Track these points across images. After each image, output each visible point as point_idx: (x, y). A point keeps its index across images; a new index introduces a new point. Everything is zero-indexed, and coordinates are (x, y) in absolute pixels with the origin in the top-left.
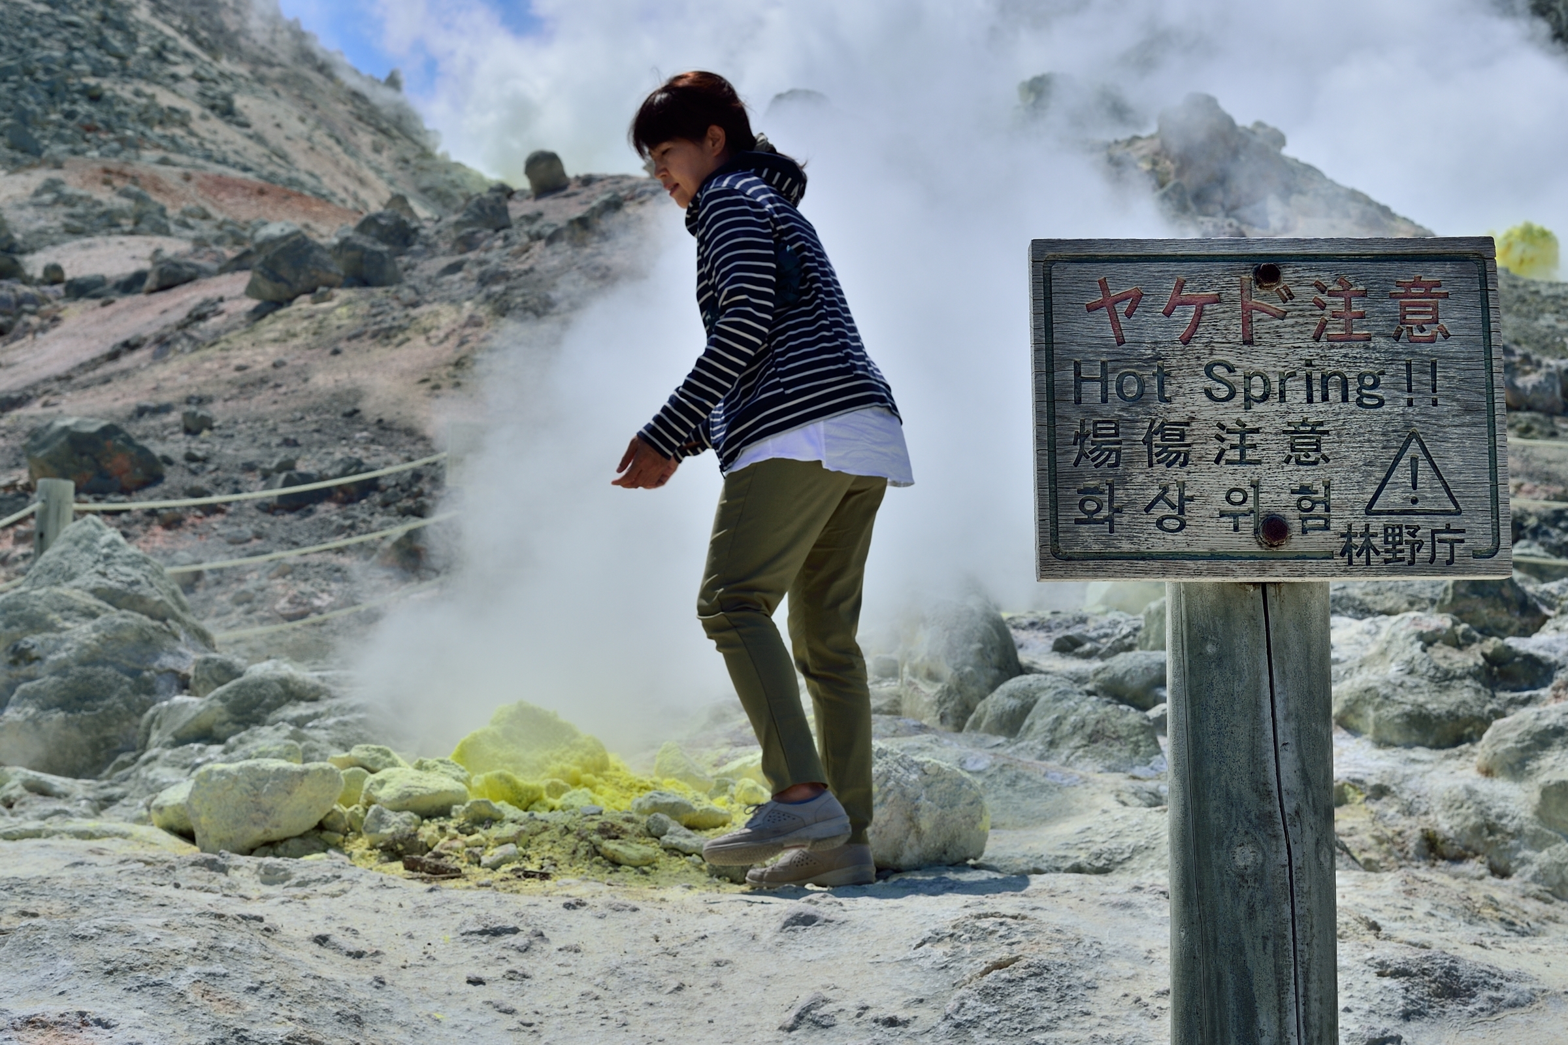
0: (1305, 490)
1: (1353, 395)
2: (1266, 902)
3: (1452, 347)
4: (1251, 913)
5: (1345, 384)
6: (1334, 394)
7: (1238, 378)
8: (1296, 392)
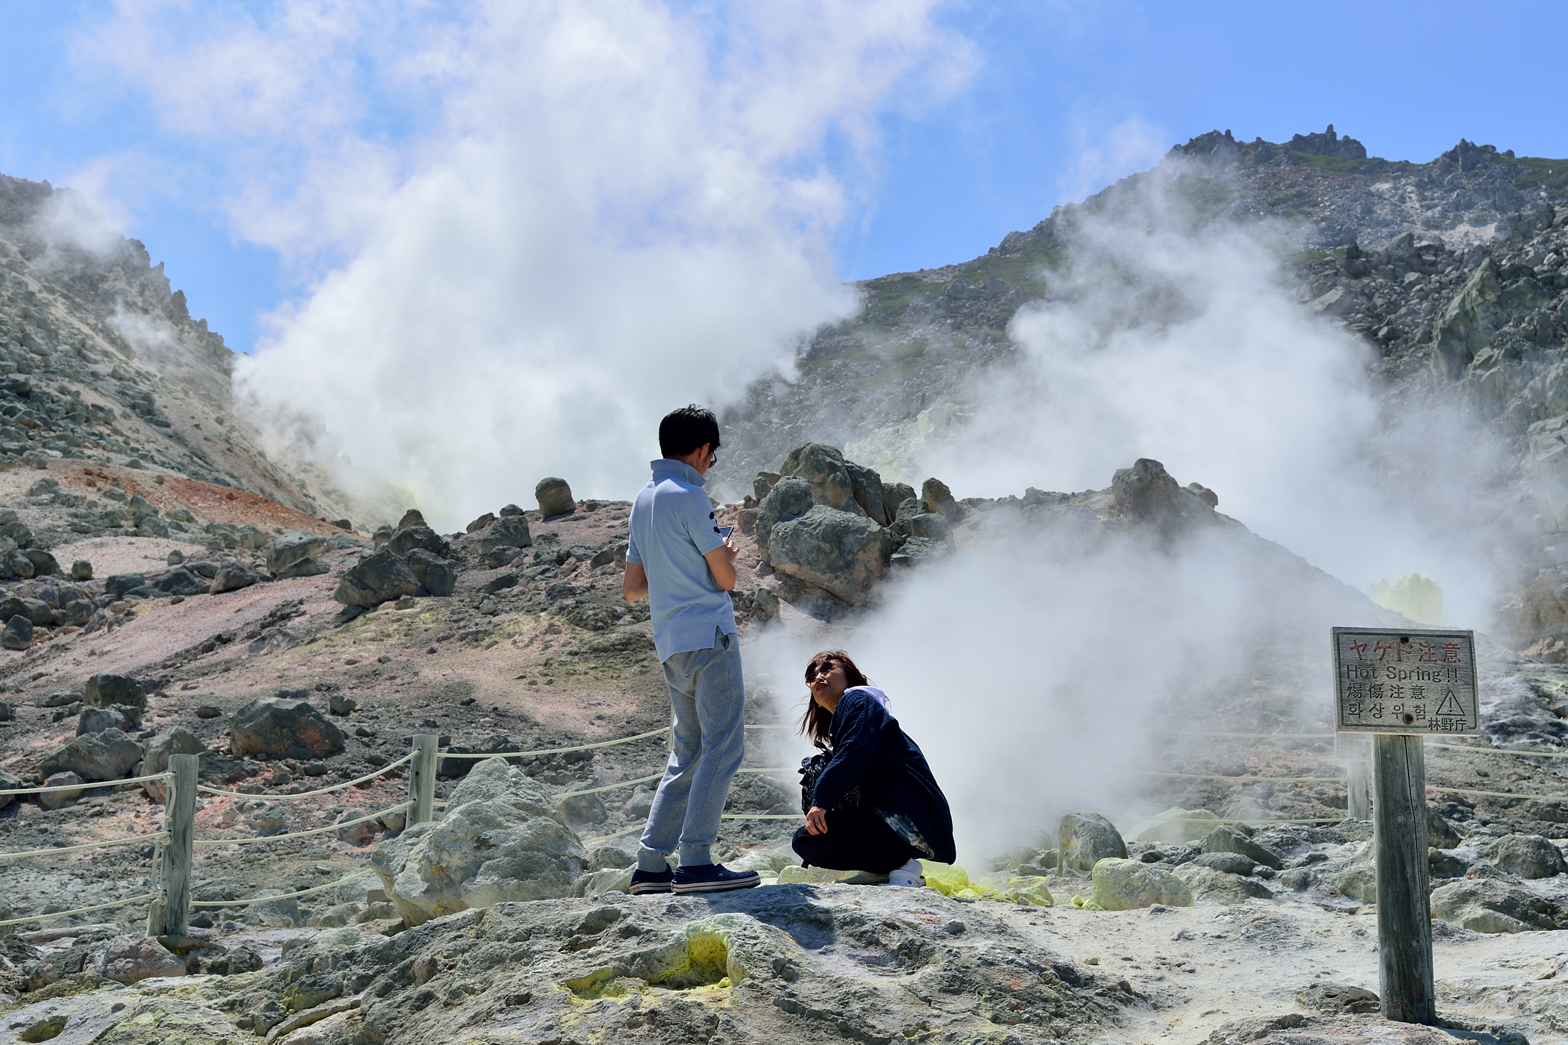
0: (1417, 706)
1: (1431, 678)
2: (1408, 833)
3: (1461, 664)
4: (1403, 836)
5: (1429, 674)
6: (1426, 678)
7: (1396, 671)
8: (1414, 676)
